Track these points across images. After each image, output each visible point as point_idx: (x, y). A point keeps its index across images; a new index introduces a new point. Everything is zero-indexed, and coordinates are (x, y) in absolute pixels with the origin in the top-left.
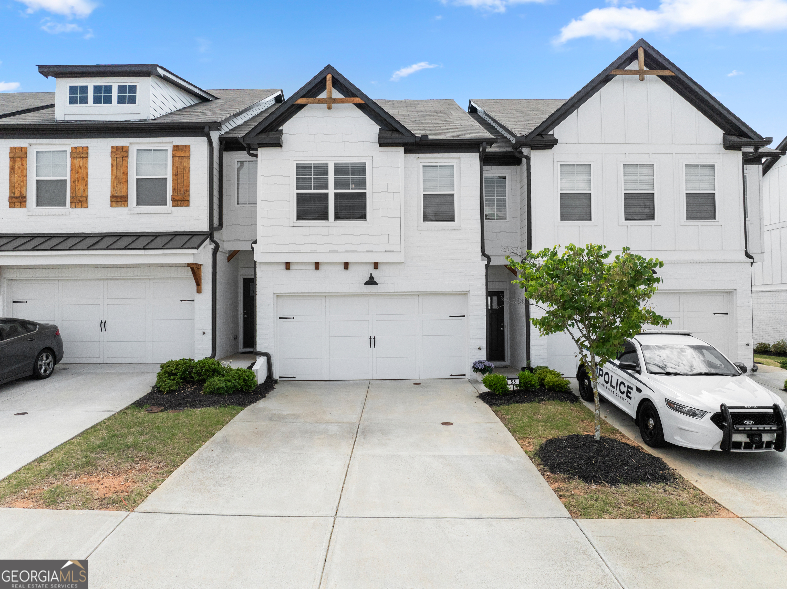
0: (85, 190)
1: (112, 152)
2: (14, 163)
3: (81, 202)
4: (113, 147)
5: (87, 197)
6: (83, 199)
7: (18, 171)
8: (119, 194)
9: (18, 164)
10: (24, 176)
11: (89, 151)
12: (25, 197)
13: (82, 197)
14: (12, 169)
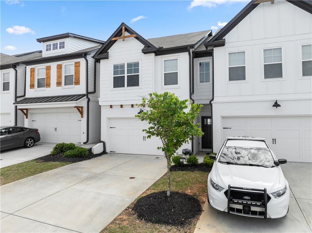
0: (50, 81)
1: (57, 67)
2: (31, 73)
3: (48, 85)
4: (57, 65)
5: (50, 83)
6: (49, 84)
7: (32, 76)
8: (59, 82)
9: (32, 74)
10: (34, 78)
11: (51, 67)
12: (34, 85)
13: (49, 83)
14: (31, 75)
